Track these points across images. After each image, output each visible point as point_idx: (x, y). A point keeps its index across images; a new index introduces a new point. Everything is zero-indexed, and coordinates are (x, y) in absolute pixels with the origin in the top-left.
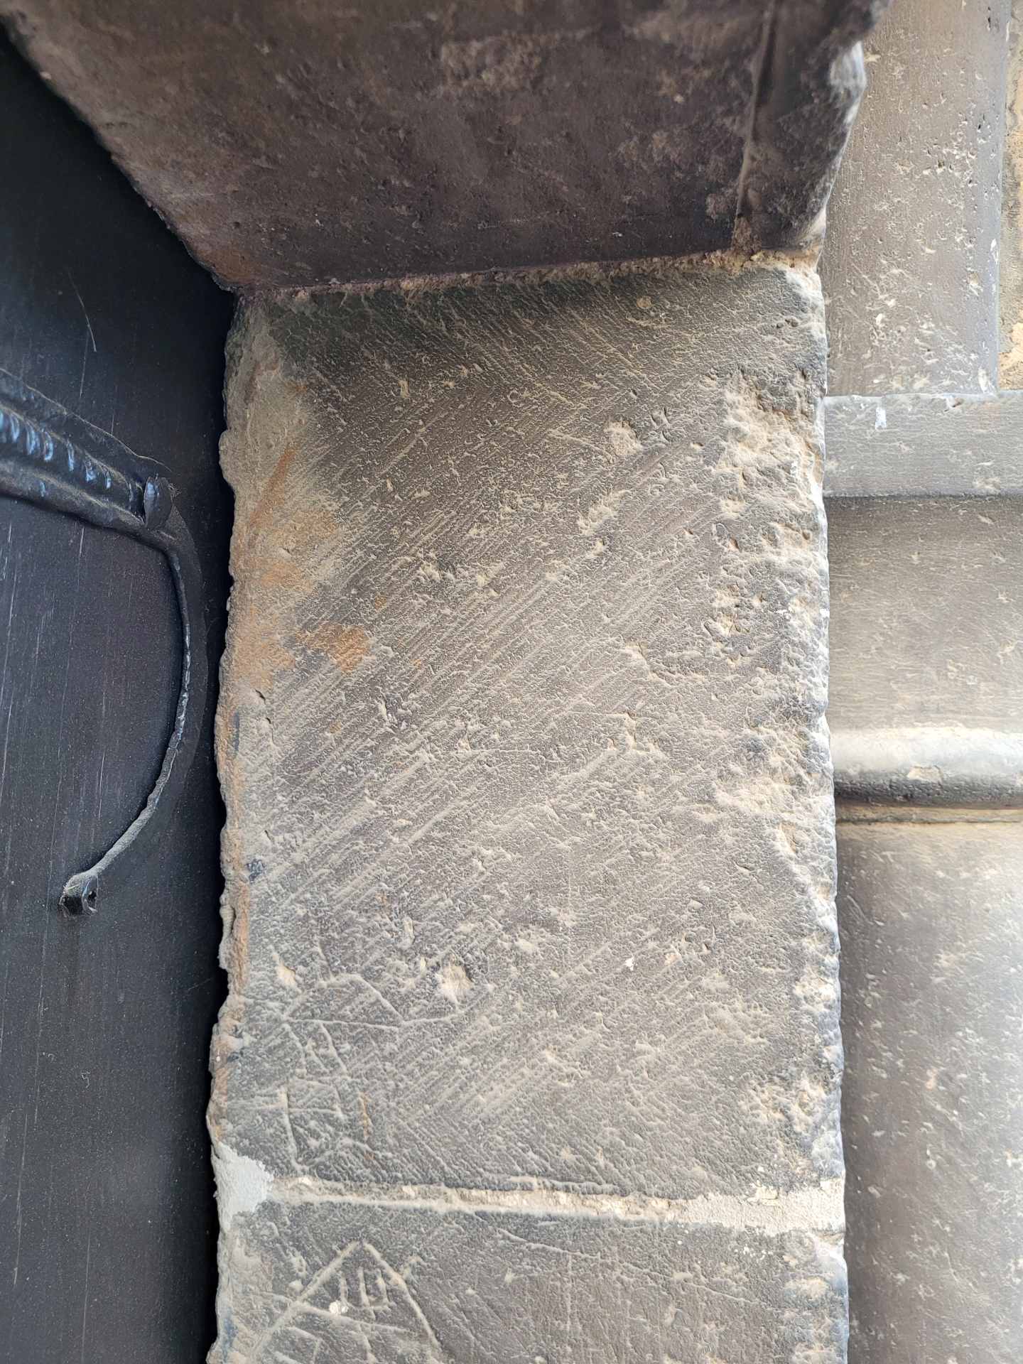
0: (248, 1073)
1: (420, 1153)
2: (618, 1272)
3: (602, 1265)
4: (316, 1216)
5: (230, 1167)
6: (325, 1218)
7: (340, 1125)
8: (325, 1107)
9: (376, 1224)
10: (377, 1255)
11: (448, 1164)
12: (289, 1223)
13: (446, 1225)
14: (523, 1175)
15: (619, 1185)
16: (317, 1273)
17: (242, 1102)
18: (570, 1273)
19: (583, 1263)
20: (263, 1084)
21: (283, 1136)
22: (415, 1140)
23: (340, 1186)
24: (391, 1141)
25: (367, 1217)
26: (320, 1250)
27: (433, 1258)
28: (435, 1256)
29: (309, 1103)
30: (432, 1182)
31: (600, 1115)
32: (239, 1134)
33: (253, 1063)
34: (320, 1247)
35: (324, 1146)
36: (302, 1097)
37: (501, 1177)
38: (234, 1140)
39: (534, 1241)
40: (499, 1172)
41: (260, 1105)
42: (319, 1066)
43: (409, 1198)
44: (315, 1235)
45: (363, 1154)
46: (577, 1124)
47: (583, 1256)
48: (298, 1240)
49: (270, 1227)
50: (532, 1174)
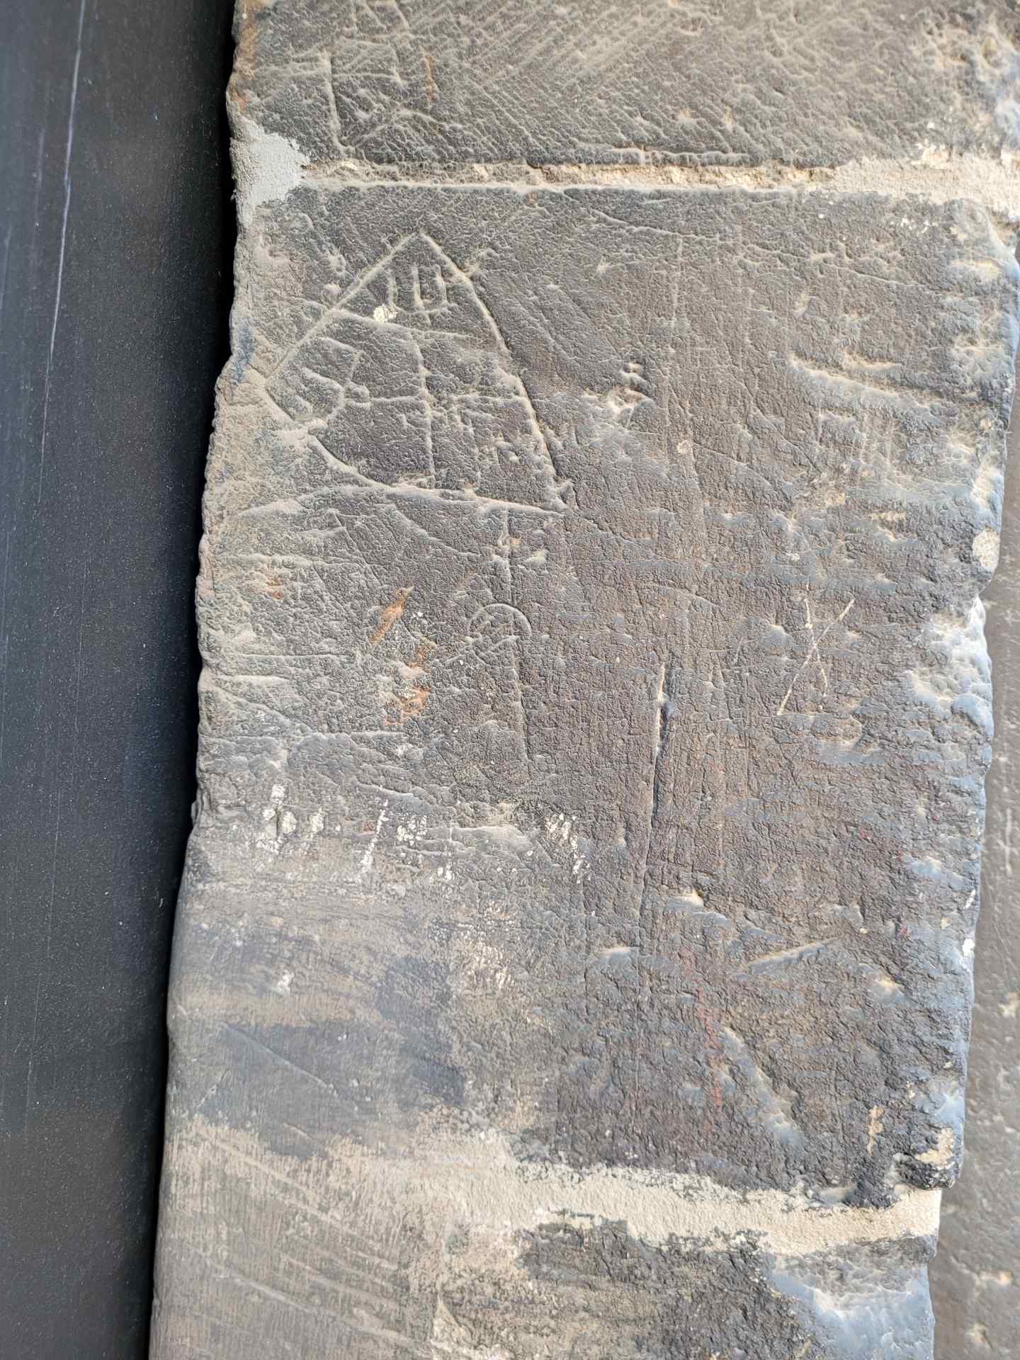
0: (283, 33)
1: (498, 122)
2: (741, 256)
3: (721, 248)
4: (362, 203)
5: (254, 148)
6: (373, 205)
7: (398, 91)
8: (380, 71)
9: (437, 210)
10: (438, 249)
11: (534, 134)
12: (327, 213)
13: (526, 207)
14: (628, 145)
15: (750, 152)
16: (360, 273)
17: (273, 68)
18: (680, 259)
19: (698, 247)
20: (301, 46)
21: (324, 107)
22: (493, 106)
23: (393, 168)
24: (462, 109)
25: (426, 202)
26: (365, 245)
27: (508, 247)
28: (510, 244)
29: (360, 66)
30: (511, 157)
31: (731, 68)
32: (268, 107)
33: (288, 19)
34: (366, 240)
35: (376, 119)
36: (351, 59)
37: (600, 147)
38: (261, 114)
39: (637, 224)
40: (598, 141)
41: (295, 71)
42: (374, 20)
43: (480, 179)
44: (359, 226)
45: (425, 127)
46: (702, 80)
47: (698, 238)
48: (337, 233)
49: (303, 219)
50: (638, 143)
